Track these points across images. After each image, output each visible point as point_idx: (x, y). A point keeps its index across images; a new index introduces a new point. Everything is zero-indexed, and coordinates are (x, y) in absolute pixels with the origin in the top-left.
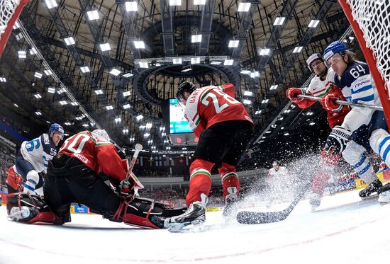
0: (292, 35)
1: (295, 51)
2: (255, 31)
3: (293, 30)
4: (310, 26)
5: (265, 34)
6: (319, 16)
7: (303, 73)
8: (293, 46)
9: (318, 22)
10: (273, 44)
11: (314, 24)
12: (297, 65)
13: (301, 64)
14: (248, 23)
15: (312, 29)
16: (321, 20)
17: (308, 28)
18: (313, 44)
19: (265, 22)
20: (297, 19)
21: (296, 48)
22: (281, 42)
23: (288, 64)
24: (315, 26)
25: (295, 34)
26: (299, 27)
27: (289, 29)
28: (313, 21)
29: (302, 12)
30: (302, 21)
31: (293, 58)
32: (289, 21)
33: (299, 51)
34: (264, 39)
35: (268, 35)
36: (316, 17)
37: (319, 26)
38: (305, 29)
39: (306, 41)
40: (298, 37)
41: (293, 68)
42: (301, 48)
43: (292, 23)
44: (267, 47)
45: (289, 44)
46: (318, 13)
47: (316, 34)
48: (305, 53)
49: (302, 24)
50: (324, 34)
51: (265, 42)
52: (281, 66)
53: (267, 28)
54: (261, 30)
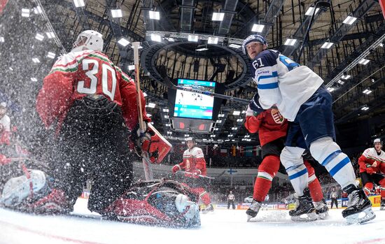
0: (323, 28)
1: (323, 47)
2: (284, 18)
3: (326, 23)
4: (345, 22)
5: (294, 23)
6: (357, 13)
7: (329, 71)
8: (323, 41)
9: (355, 19)
10: (301, 35)
11: (350, 20)
12: (323, 62)
13: (328, 61)
14: (277, 9)
15: (347, 26)
16: (359, 18)
17: (343, 24)
18: (345, 42)
19: (297, 9)
20: (333, 13)
21: (326, 43)
22: (310, 35)
23: (314, 60)
24: (351, 23)
25: (327, 28)
26: (333, 22)
27: (322, 21)
28: (349, 17)
29: (339, 5)
30: (337, 16)
31: (320, 54)
32: (323, 14)
33: (328, 47)
34: (292, 29)
35: (298, 25)
36: (353, 14)
37: (356, 24)
38: (339, 25)
39: (338, 37)
40: (330, 32)
41: (318, 65)
42: (331, 44)
43: (326, 16)
44: (294, 37)
45: (319, 37)
46: (356, 10)
47: (350, 33)
48: (334, 50)
49: (336, 19)
50: (359, 34)
51: (293, 32)
52: (306, 60)
53: (297, 17)
54: (291, 18)
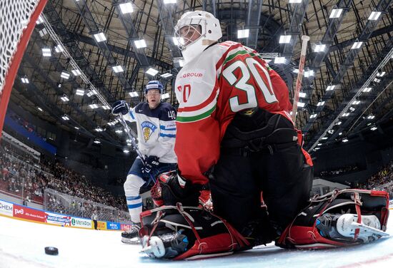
0: (350, 29)
1: (353, 47)
2: (309, 25)
3: (352, 23)
4: (370, 18)
5: (320, 28)
6: (380, 7)
7: (363, 71)
8: (352, 41)
9: (379, 13)
10: (329, 40)
11: (375, 16)
12: (356, 63)
13: (361, 61)
14: (301, 16)
15: (373, 22)
16: (383, 11)
17: (369, 21)
18: (374, 38)
19: (320, 14)
20: (356, 11)
21: (355, 44)
22: (338, 37)
23: (347, 62)
24: (376, 18)
25: (354, 27)
26: (359, 20)
27: (347, 22)
28: (373, 13)
29: (361, 2)
30: (361, 13)
31: (352, 55)
32: (347, 14)
33: (358, 47)
34: (319, 34)
35: (324, 29)
36: (377, 8)
37: (381, 18)
38: (365, 22)
39: (366, 35)
40: (357, 31)
41: (351, 67)
42: (361, 43)
43: (351, 15)
44: (323, 42)
45: (347, 39)
46: (379, 4)
47: (377, 28)
48: (365, 48)
49: (361, 17)
50: (386, 28)
51: (321, 37)
52: (339, 64)
53: (322, 22)
54: (315, 23)
